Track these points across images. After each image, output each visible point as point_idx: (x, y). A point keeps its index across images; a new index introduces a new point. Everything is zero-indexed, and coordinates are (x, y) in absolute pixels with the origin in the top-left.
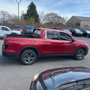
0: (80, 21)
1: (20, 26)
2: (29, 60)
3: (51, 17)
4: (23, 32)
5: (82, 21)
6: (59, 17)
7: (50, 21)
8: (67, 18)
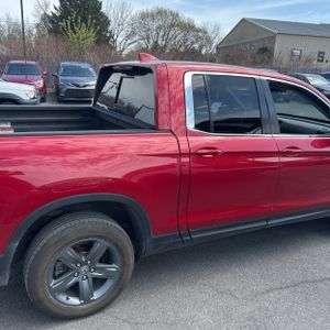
0: (273, 38)
1: (34, 63)
2: (85, 284)
3: (156, 25)
4: (49, 90)
5: (278, 39)
6: (189, 27)
7: (151, 42)
8: (217, 28)
